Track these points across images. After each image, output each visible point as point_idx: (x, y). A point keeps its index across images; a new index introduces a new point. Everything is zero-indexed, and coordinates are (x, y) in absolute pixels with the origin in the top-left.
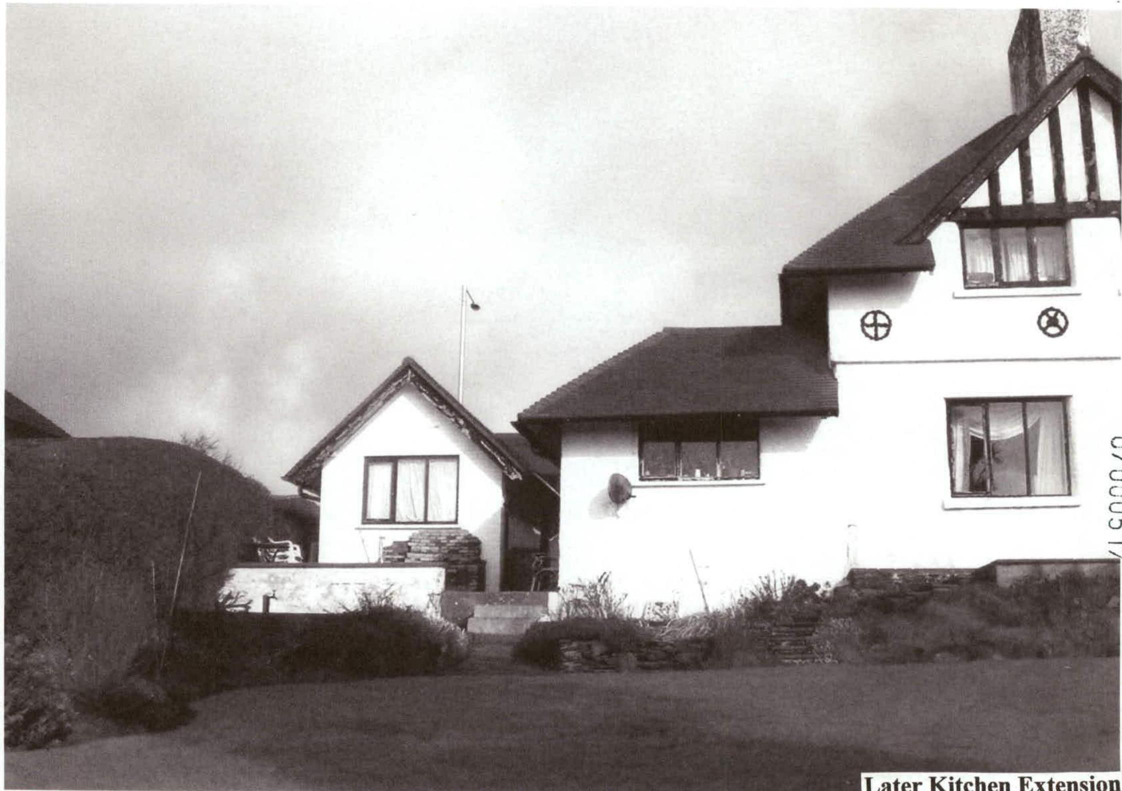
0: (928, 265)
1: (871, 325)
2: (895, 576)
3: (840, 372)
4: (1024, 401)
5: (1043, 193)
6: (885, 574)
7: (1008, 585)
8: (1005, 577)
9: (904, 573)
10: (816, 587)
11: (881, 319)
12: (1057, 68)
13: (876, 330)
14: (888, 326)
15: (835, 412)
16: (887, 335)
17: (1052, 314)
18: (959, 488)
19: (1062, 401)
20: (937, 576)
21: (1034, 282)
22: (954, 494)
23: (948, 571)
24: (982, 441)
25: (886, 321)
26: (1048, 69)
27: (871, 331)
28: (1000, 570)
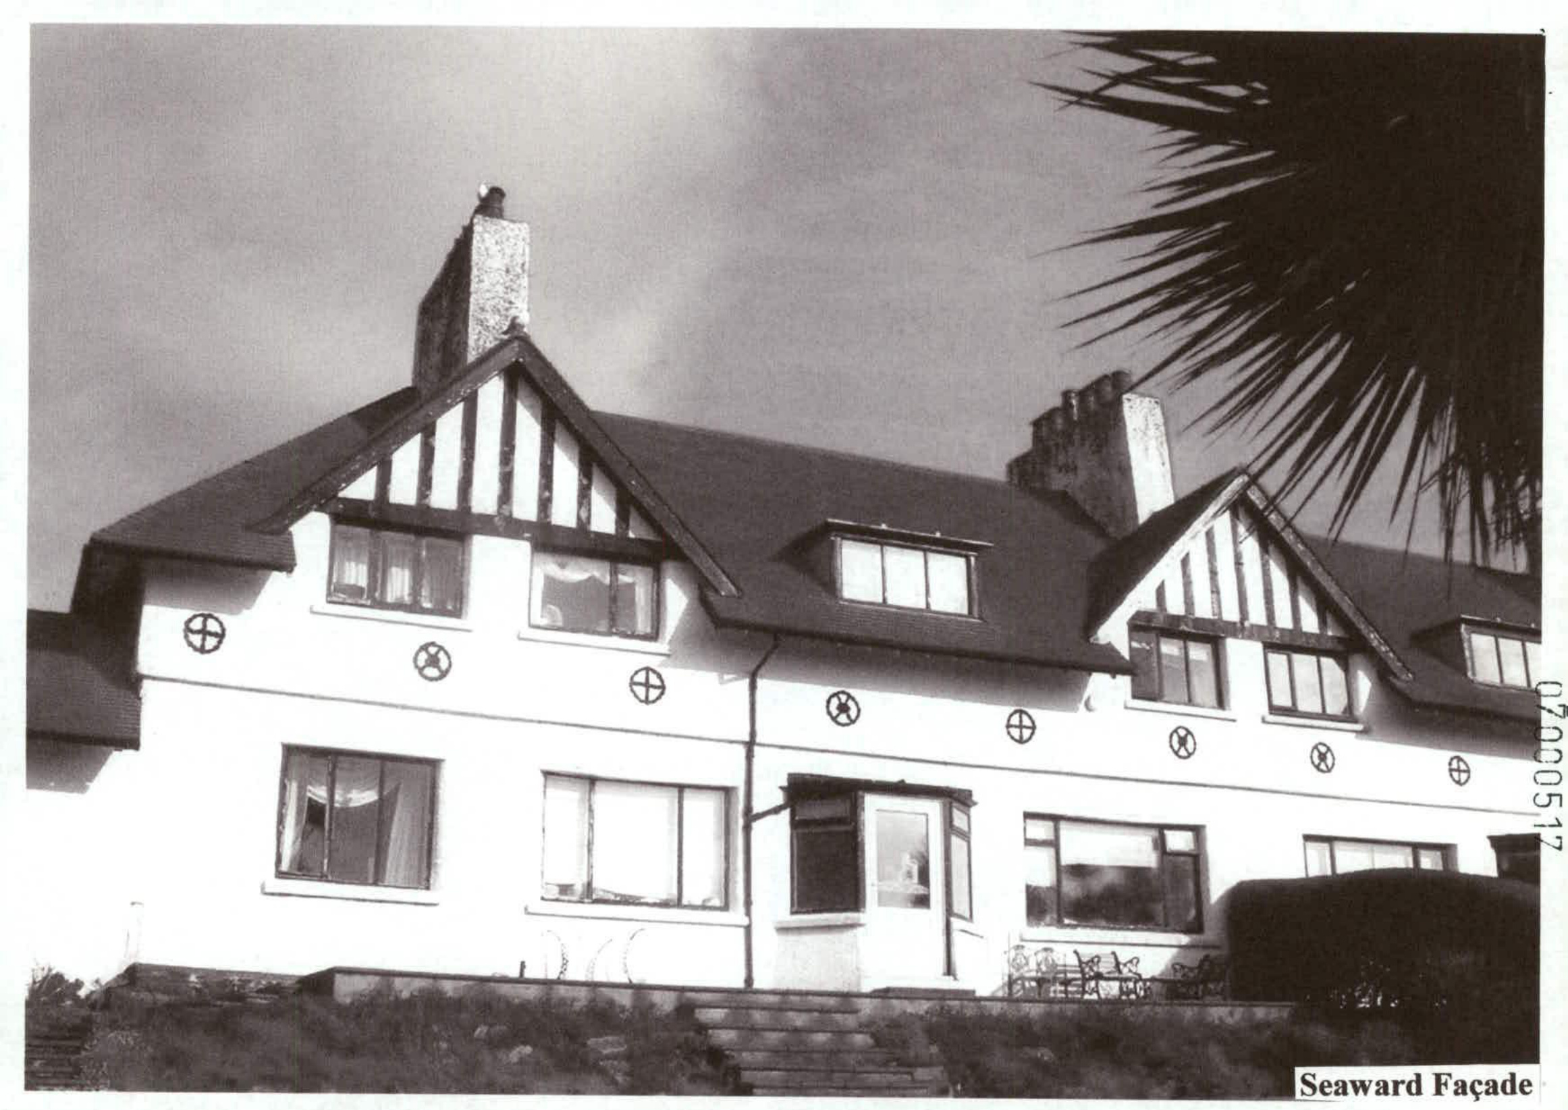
0: (286, 564)
1: (198, 632)
2: (193, 978)
3: (148, 690)
4: (384, 759)
5: (444, 497)
6: (178, 975)
7: (348, 1001)
8: (344, 989)
9: (204, 974)
10: (78, 984)
11: (213, 626)
12: (481, 342)
13: (204, 640)
14: (221, 636)
15: (132, 743)
16: (216, 648)
17: (433, 650)
18: (285, 867)
19: (433, 765)
20: (250, 981)
21: (413, 607)
22: (280, 875)
23: (265, 976)
24: (323, 806)
25: (218, 629)
26: (471, 342)
27: (196, 639)
28: (339, 979)
